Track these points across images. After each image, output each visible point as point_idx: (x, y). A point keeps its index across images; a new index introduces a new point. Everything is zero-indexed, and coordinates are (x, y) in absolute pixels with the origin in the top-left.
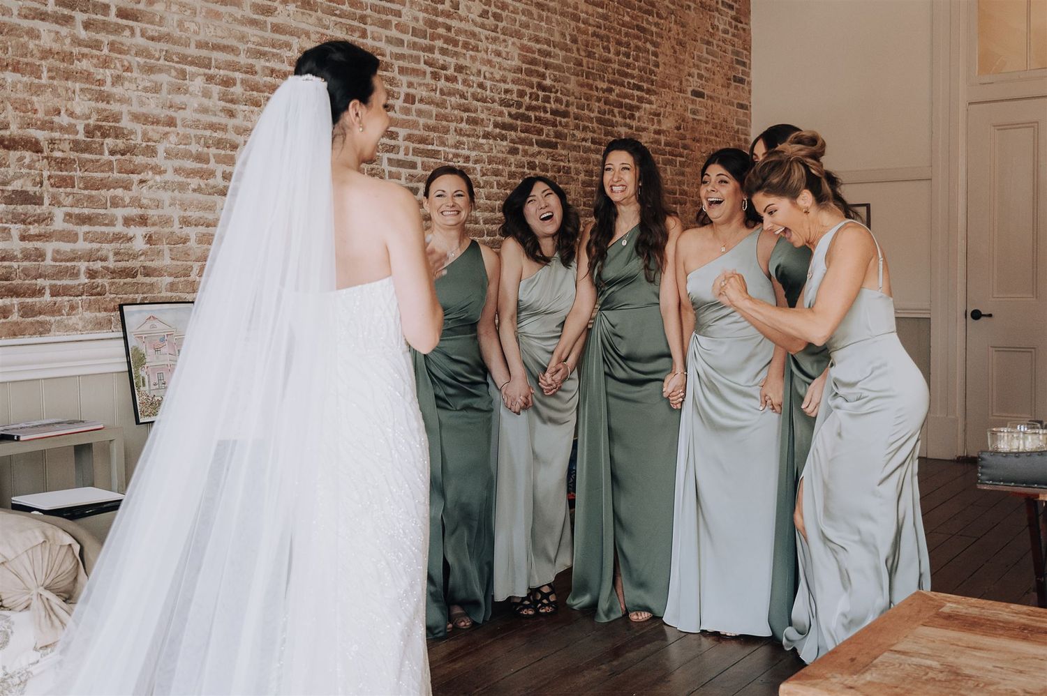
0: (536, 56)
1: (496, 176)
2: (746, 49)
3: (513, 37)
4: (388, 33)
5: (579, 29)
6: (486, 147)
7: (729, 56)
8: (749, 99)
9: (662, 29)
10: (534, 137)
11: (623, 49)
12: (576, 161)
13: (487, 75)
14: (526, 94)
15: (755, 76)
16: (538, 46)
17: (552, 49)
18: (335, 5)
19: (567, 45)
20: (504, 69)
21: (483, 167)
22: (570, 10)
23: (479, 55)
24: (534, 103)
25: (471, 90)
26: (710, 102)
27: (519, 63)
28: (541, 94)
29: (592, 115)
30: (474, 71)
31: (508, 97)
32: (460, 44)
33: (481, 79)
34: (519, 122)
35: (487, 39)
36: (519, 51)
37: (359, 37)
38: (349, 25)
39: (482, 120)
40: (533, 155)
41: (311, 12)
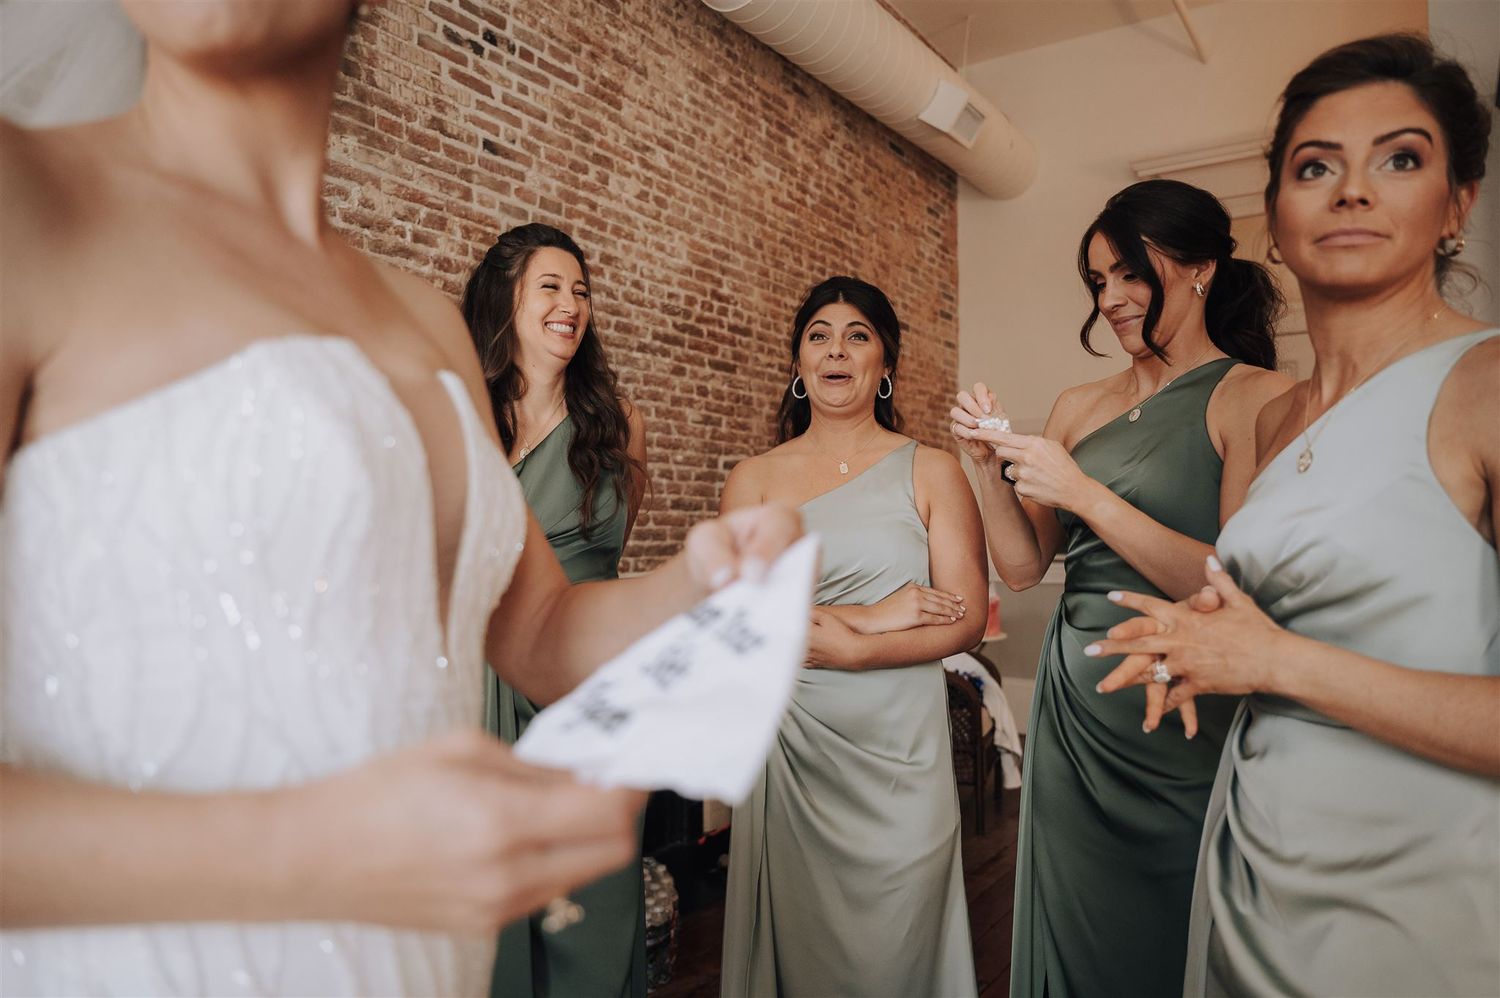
0: (710, 257)
1: (655, 400)
2: (952, 282)
3: (680, 230)
4: (505, 199)
5: (765, 233)
6: (642, 363)
7: (936, 288)
8: (956, 338)
9: (862, 247)
10: (707, 357)
11: (818, 264)
12: (760, 389)
13: (645, 272)
14: (696, 302)
15: (963, 312)
16: (714, 246)
17: (730, 251)
18: (423, 149)
19: (748, 249)
20: (669, 268)
21: (636, 389)
22: (755, 209)
23: (635, 246)
24: (707, 314)
25: (622, 289)
26: (915, 337)
27: (689, 263)
28: (716, 304)
29: (780, 337)
30: (628, 265)
31: (673, 302)
32: (609, 228)
33: (637, 276)
34: (687, 336)
35: (646, 227)
36: (689, 249)
37: (460, 198)
38: (444, 179)
39: (637, 328)
40: (705, 378)
41: (383, 153)
